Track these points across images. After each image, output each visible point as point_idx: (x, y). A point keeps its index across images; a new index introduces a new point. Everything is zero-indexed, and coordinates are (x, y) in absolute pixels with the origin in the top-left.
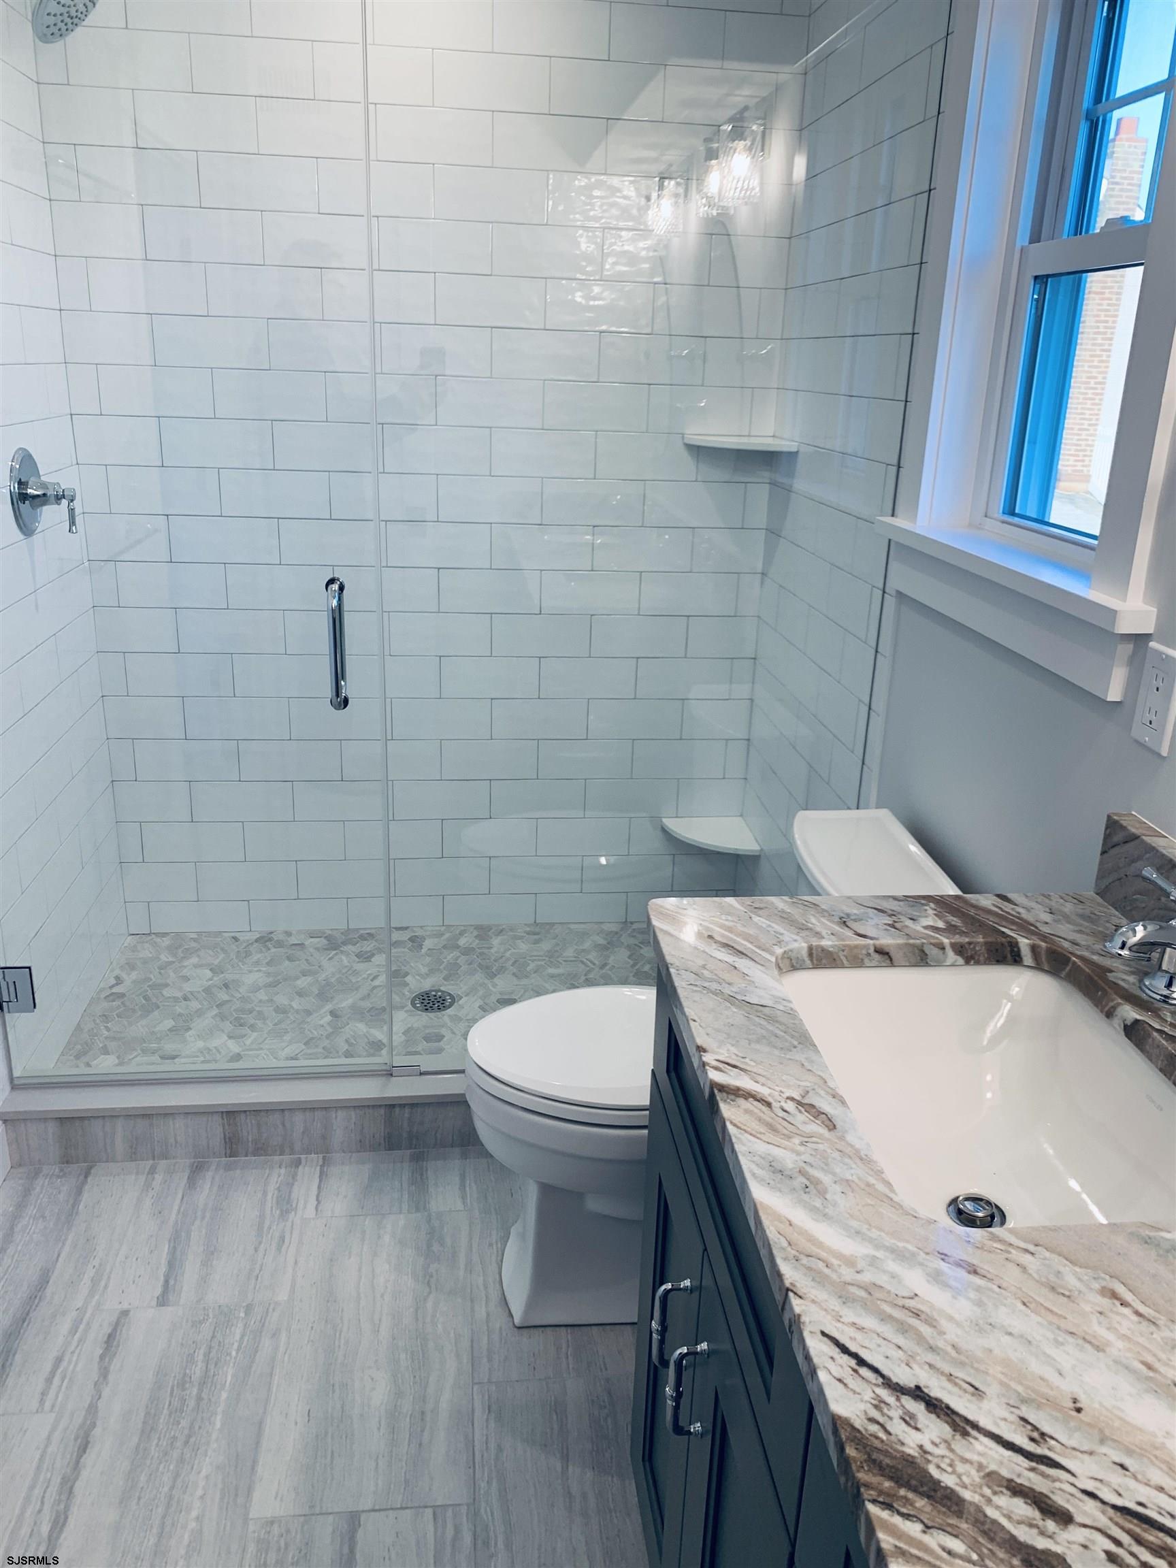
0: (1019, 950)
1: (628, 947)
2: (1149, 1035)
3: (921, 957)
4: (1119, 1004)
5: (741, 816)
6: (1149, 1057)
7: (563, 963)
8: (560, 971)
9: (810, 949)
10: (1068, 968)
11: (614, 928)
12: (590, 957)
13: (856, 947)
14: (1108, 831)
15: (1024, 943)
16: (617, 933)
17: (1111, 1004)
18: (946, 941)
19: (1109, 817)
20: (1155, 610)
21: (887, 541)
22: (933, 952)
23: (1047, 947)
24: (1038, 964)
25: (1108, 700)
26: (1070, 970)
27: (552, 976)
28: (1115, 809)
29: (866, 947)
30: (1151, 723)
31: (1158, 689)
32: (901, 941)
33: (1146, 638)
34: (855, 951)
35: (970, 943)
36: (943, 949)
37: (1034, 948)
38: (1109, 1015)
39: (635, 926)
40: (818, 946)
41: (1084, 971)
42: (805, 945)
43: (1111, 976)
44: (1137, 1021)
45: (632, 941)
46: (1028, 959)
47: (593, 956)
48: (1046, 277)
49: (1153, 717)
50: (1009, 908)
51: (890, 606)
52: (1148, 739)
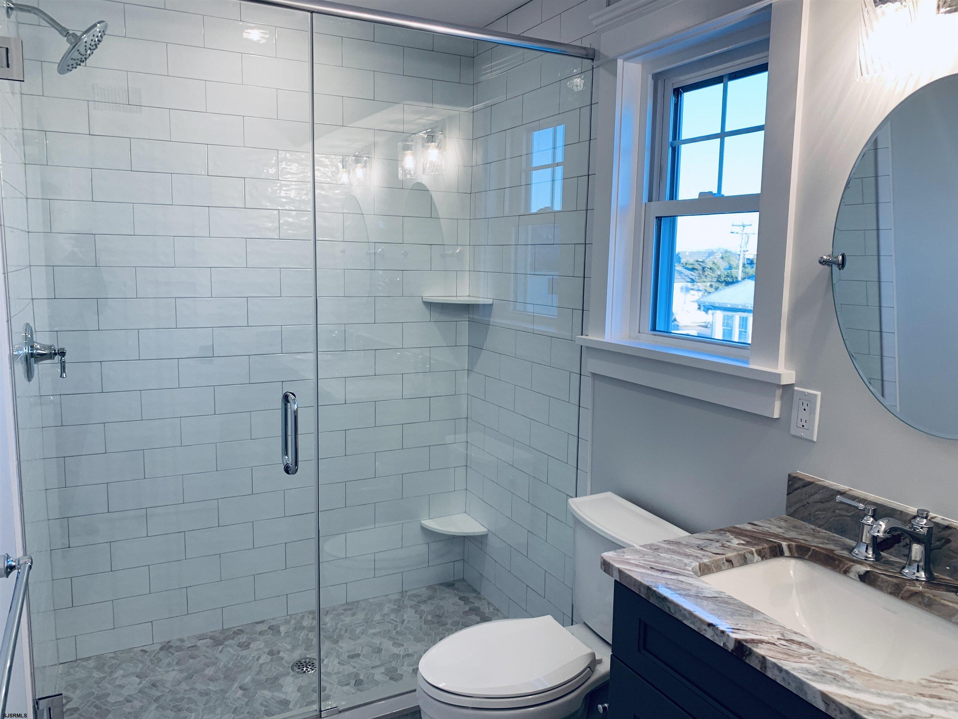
0: (783, 549)
1: (411, 607)
2: (879, 577)
3: (744, 561)
4: (852, 566)
5: (465, 512)
6: (881, 589)
7: (377, 625)
8: (377, 630)
9: (700, 565)
10: (810, 554)
11: (397, 597)
12: (391, 618)
13: (719, 560)
14: (790, 482)
15: (784, 544)
16: (400, 600)
17: (846, 566)
18: (754, 549)
19: (789, 475)
20: (794, 372)
21: (580, 348)
22: (749, 556)
23: (796, 545)
24: (792, 554)
25: (774, 417)
26: (812, 554)
27: (374, 634)
28: (789, 472)
29: (722, 559)
30: (803, 426)
31: (805, 410)
32: (735, 553)
33: (791, 386)
34: (718, 562)
35: (763, 549)
36: (753, 554)
37: (789, 546)
38: (846, 572)
39: (409, 593)
40: (703, 563)
41: (822, 553)
42: (698, 564)
43: (835, 552)
44: (867, 572)
45: (412, 603)
46: (787, 553)
47: (393, 616)
48: (661, 217)
49: (805, 424)
50: (761, 529)
51: (587, 382)
52: (802, 433)
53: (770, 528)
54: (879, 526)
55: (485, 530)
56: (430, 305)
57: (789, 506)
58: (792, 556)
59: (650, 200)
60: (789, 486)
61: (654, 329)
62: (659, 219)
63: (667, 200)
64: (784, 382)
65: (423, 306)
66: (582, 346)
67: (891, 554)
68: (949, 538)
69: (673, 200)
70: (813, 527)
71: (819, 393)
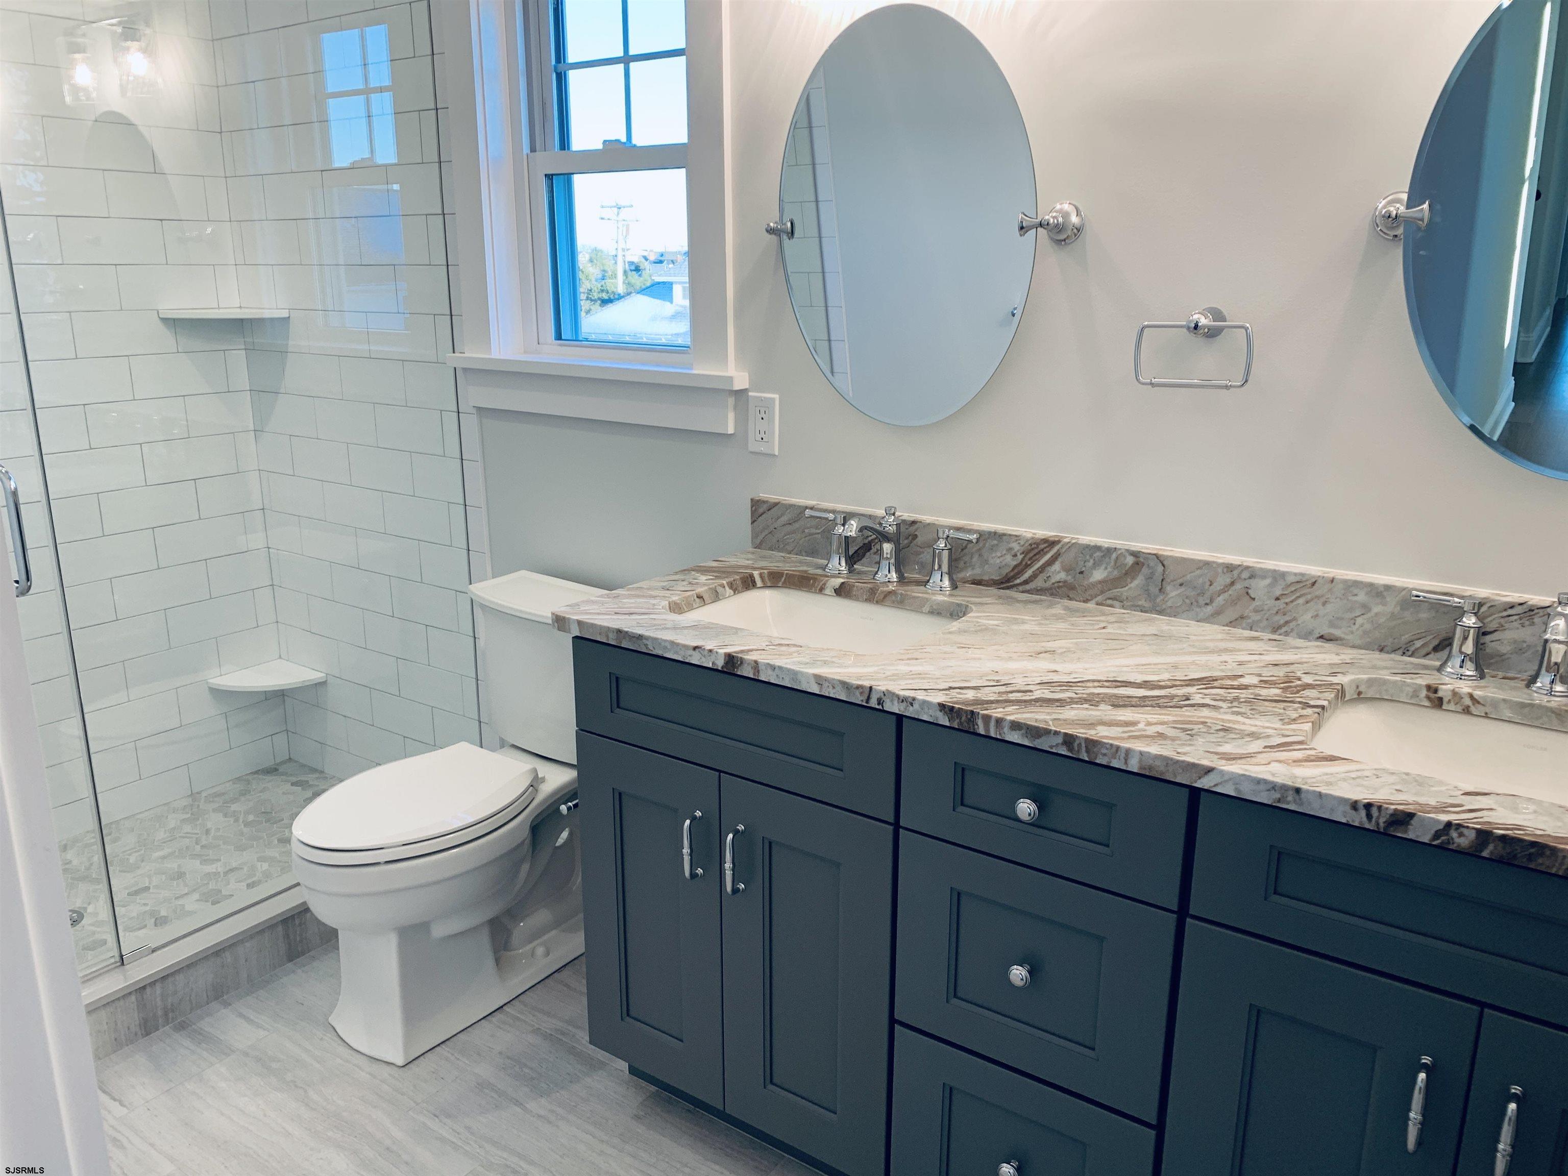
0: (754, 579)
1: (214, 810)
2: (854, 586)
3: (716, 597)
4: (827, 581)
5: (280, 657)
6: (857, 599)
7: (164, 844)
8: (167, 851)
9: (669, 604)
10: (783, 579)
11: (185, 802)
12: (185, 831)
13: (689, 596)
14: (754, 508)
15: (756, 574)
16: (192, 805)
17: (823, 582)
18: (725, 582)
19: (752, 500)
20: (747, 374)
21: (452, 372)
22: (720, 590)
23: (768, 573)
24: (764, 584)
25: (729, 433)
26: (785, 579)
27: (164, 858)
28: (752, 497)
29: (693, 595)
30: (762, 439)
31: (762, 419)
32: (706, 588)
33: (743, 392)
34: (689, 599)
35: (734, 580)
36: (724, 587)
37: (761, 575)
38: (821, 590)
39: (204, 794)
40: (672, 601)
41: (796, 575)
42: (667, 602)
43: (809, 572)
44: (843, 583)
45: (216, 805)
46: (759, 583)
47: (187, 828)
48: (552, 175)
49: (763, 436)
50: (728, 563)
51: (470, 423)
52: (762, 448)
53: (737, 561)
54: (851, 526)
55: (323, 675)
56: (173, 324)
57: (755, 535)
58: (765, 587)
59: (533, 149)
60: (753, 513)
61: (559, 337)
62: (549, 177)
63: (556, 150)
64: (737, 387)
65: (161, 326)
66: (455, 368)
67: (862, 565)
68: (916, 533)
69: (565, 150)
70: (783, 554)
71: (776, 396)
